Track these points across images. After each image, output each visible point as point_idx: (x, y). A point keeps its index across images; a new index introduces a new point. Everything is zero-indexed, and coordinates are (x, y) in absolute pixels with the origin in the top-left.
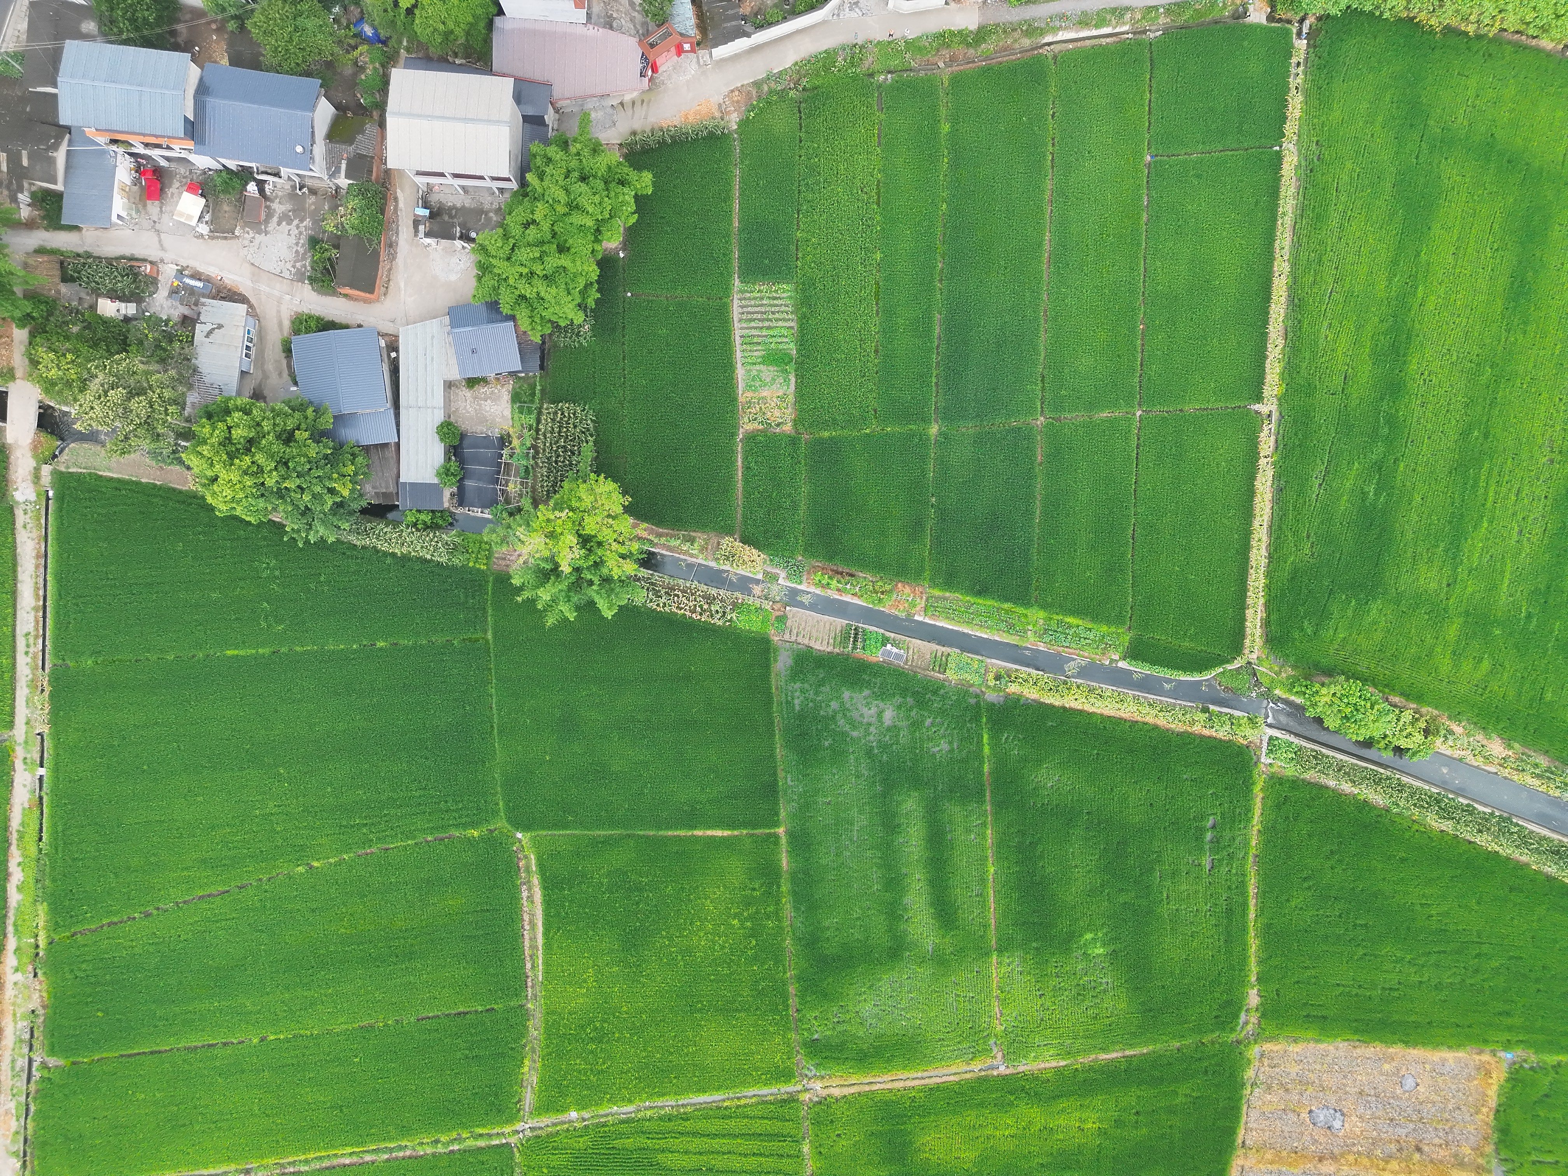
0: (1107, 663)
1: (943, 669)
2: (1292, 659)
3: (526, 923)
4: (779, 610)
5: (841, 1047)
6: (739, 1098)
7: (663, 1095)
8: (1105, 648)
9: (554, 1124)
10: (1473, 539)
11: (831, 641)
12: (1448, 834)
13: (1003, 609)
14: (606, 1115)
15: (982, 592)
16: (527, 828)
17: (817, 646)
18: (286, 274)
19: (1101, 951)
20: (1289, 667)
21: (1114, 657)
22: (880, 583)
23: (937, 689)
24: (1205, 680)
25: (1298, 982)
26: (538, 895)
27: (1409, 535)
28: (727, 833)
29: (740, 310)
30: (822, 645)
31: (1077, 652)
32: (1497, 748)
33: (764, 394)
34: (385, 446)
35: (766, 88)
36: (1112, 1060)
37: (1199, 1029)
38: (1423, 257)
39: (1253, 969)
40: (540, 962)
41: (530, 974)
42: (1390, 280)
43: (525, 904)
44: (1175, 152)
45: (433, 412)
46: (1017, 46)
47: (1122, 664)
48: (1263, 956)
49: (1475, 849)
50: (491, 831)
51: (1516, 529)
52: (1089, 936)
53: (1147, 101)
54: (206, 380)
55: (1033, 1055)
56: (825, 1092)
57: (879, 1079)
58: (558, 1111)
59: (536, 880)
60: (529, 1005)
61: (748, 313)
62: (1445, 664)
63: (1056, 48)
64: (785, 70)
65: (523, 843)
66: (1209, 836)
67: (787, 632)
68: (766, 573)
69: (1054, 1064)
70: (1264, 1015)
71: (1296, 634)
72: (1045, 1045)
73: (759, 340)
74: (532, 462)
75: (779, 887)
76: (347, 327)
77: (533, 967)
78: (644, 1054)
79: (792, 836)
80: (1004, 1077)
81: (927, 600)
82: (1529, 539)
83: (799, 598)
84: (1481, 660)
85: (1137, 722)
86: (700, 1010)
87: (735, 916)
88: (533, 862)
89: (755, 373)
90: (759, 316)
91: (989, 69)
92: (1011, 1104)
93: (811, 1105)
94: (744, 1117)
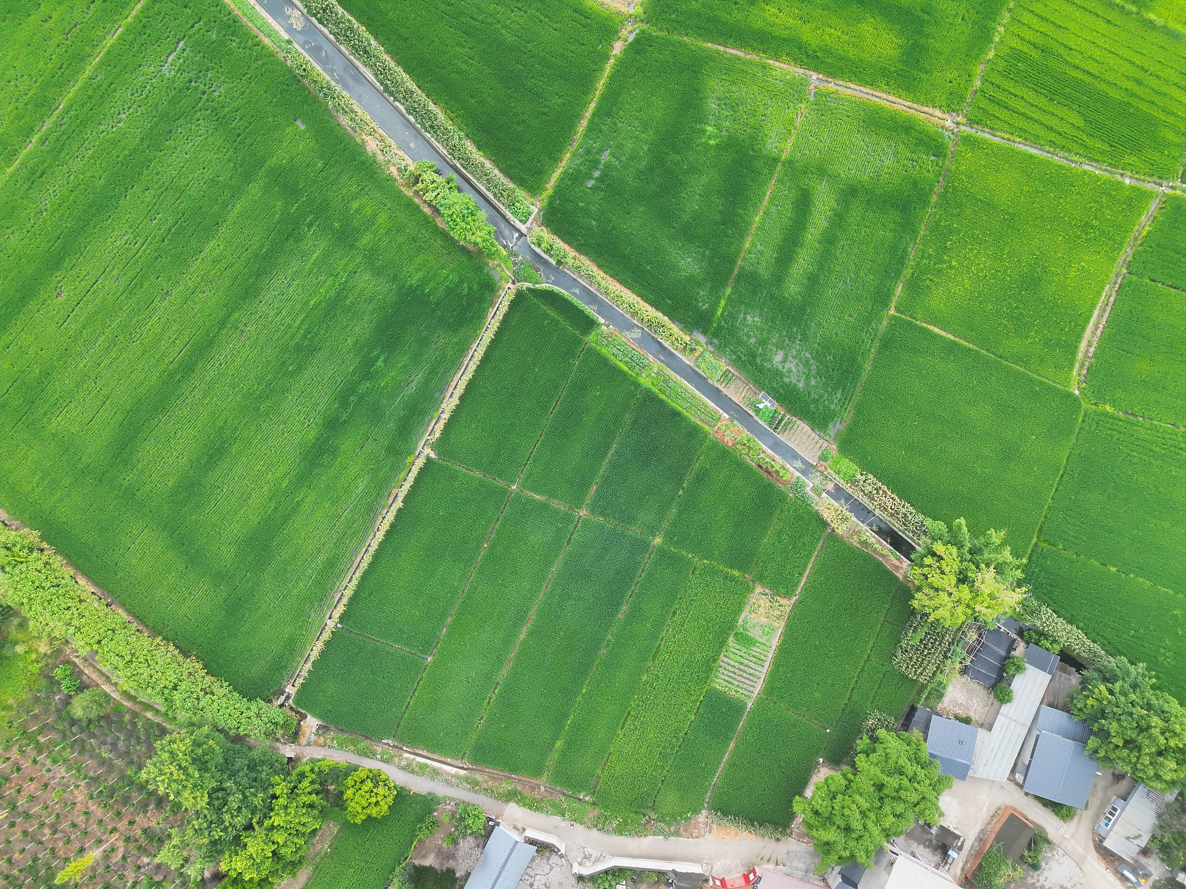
0: (611, 326)
1: (726, 374)
2: (485, 271)
3: (1101, 329)
4: (821, 465)
5: (920, 142)
6: (1009, 140)
7: (1061, 167)
8: (608, 337)
9: (1144, 181)
10: (325, 297)
11: (795, 427)
12: (433, 100)
13: (666, 396)
14: (1106, 170)
15: (676, 414)
16: (1070, 395)
17: (807, 428)
18: (1061, 852)
19: (709, 128)
20: (489, 266)
21: (605, 328)
22: (743, 452)
23: (738, 362)
24: (549, 283)
25: (582, 45)
26: (1083, 346)
27: (366, 318)
28: (931, 328)
29: (755, 685)
30: (803, 427)
31: (629, 343)
32: (372, 145)
33: (765, 620)
34: (1051, 705)
35: (672, 829)
36: (735, 48)
37: (667, 43)
38: (273, 505)
39: (609, 68)
40: (1103, 298)
41: (1114, 293)
42: (303, 500)
43: (1095, 343)
44: (411, 655)
45: (1008, 713)
46: (486, 778)
47: (602, 320)
48: (597, 74)
49: (418, 81)
50: (1095, 404)
51: (291, 289)
52: (712, 142)
53: (414, 698)
54: (1153, 806)
55: (788, 77)
56: (945, 116)
57: (904, 108)
58: (1138, 189)
59: (1080, 356)
60: (1125, 271)
61: (752, 681)
62: (382, 218)
63: (459, 763)
64: (654, 835)
65: (1076, 386)
66: (597, 174)
67: (823, 448)
68: (819, 495)
69: (777, 64)
70: (617, 32)
71: (475, 287)
72: (777, 80)
73: (751, 658)
74: (952, 648)
75: (913, 274)
76: (1037, 798)
77: (1109, 297)
78: (1061, 201)
79: (885, 304)
80: (817, 70)
81: (715, 425)
82: (286, 278)
83: (803, 467)
84: (357, 211)
85: (611, 276)
86: (1008, 213)
87: (951, 267)
88: (1075, 369)
89: (765, 637)
90: (745, 675)
91: (511, 771)
92: (821, 49)
93: (960, 112)
94: (1011, 125)
